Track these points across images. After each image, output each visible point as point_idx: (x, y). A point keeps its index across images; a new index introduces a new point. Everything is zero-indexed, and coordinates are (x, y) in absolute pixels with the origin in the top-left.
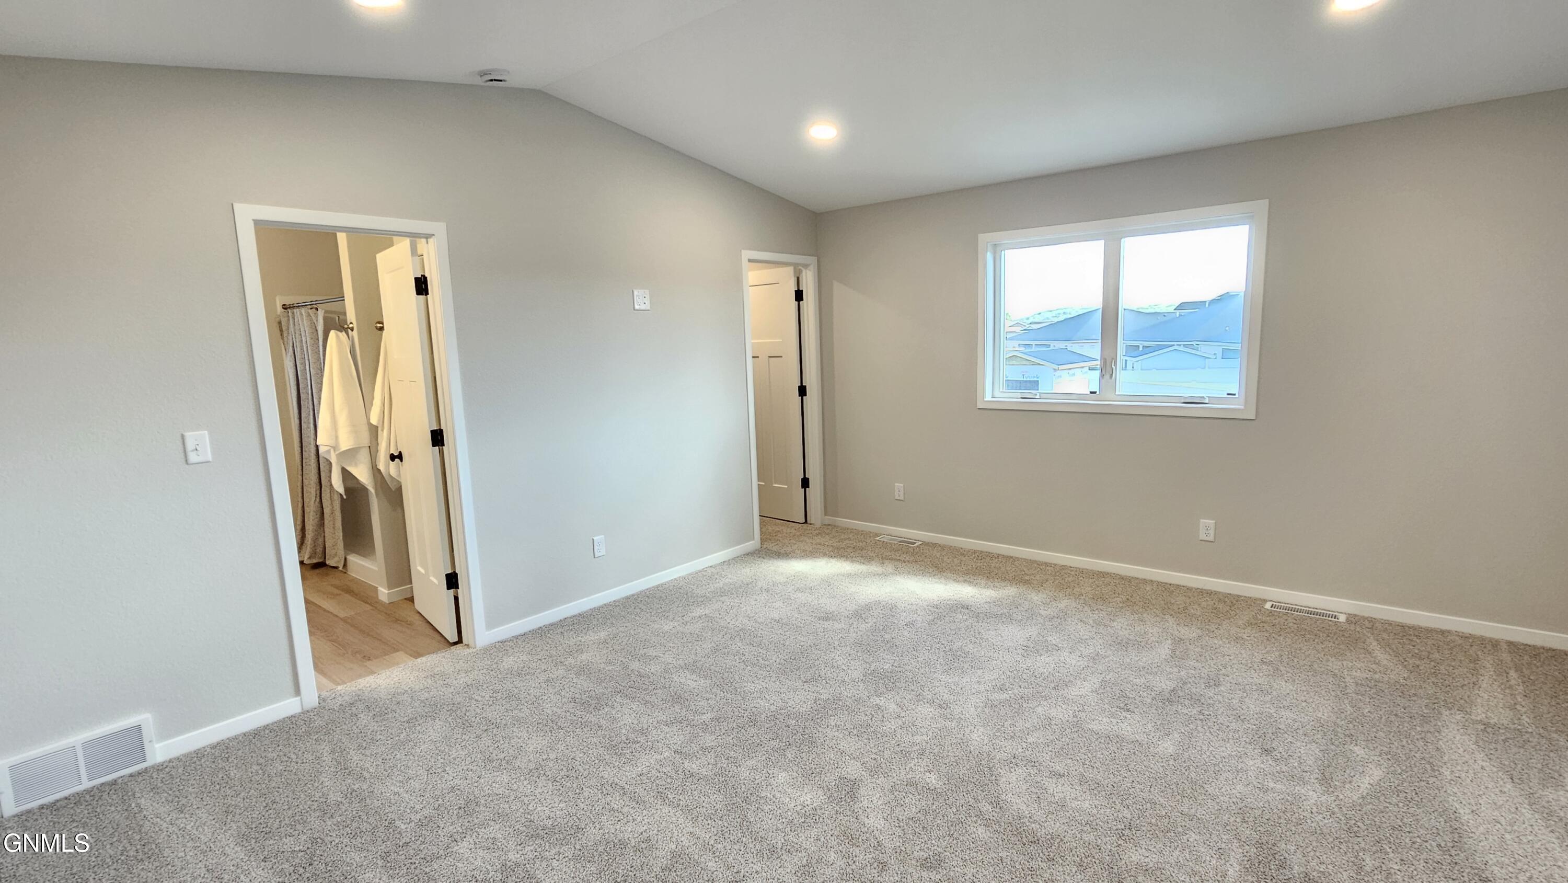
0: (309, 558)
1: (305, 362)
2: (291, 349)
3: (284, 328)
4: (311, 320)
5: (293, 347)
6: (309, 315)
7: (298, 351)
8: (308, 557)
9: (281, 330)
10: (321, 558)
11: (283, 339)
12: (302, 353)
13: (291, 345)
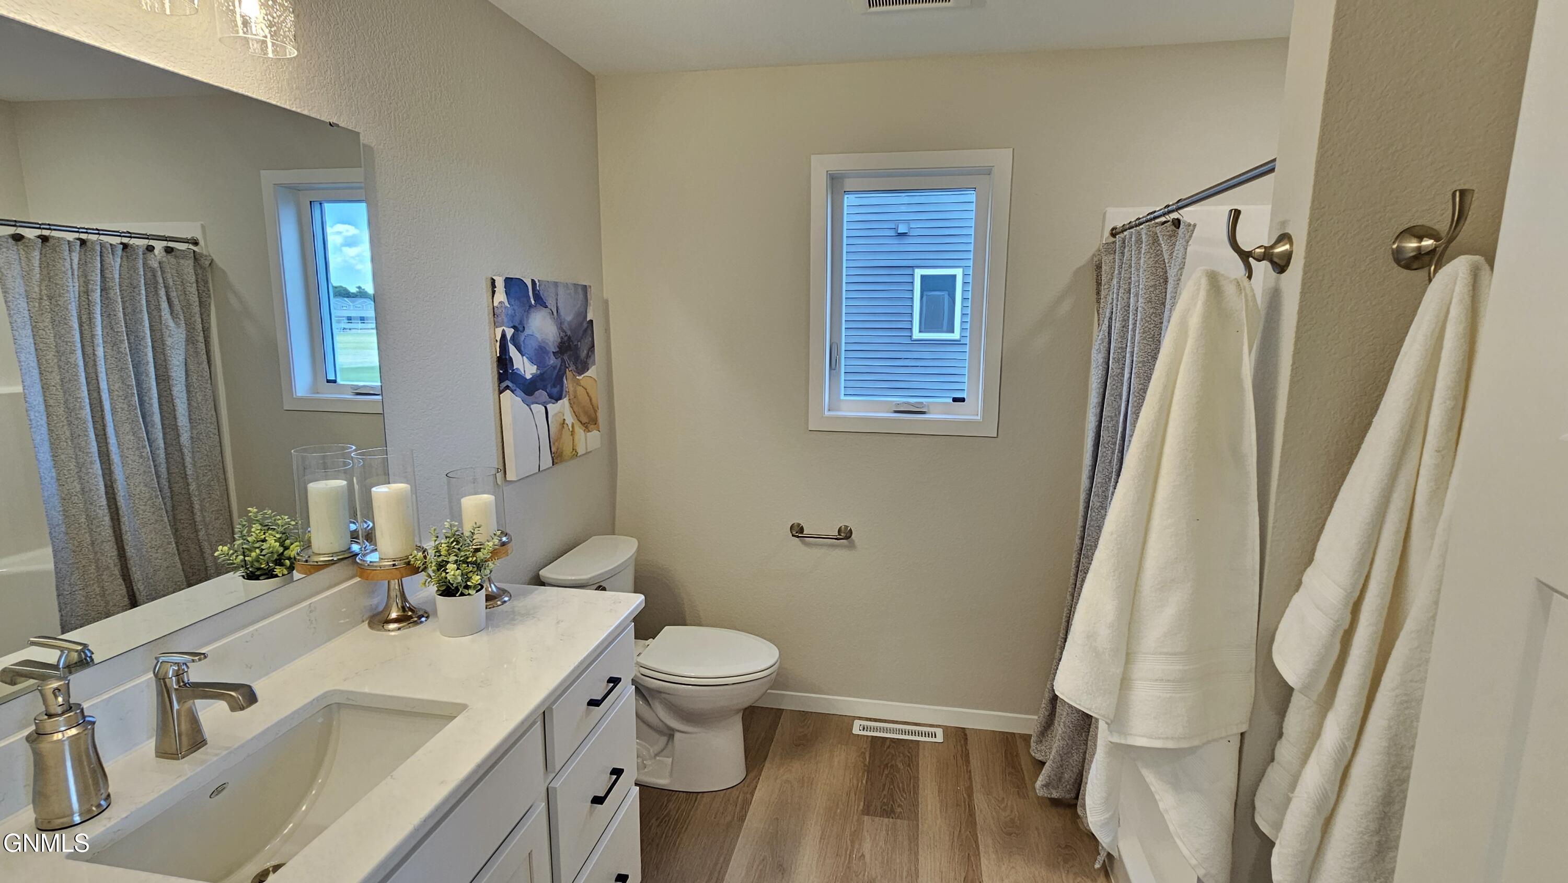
0: (1046, 786)
1: (1124, 357)
2: (1106, 322)
3: (1104, 279)
4: (1159, 254)
5: (1111, 318)
6: (1155, 241)
7: (1117, 325)
8: (1044, 782)
9: (1099, 284)
10: (1069, 792)
11: (1098, 301)
12: (1123, 336)
13: (1108, 315)
